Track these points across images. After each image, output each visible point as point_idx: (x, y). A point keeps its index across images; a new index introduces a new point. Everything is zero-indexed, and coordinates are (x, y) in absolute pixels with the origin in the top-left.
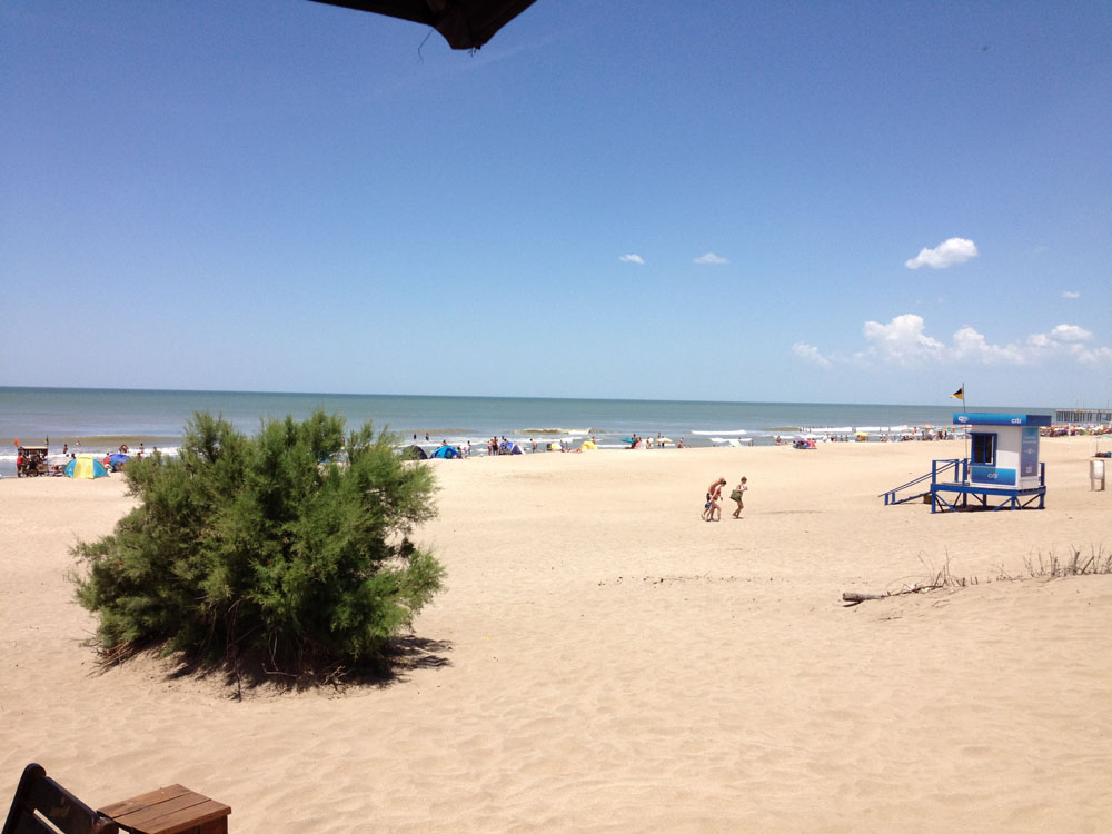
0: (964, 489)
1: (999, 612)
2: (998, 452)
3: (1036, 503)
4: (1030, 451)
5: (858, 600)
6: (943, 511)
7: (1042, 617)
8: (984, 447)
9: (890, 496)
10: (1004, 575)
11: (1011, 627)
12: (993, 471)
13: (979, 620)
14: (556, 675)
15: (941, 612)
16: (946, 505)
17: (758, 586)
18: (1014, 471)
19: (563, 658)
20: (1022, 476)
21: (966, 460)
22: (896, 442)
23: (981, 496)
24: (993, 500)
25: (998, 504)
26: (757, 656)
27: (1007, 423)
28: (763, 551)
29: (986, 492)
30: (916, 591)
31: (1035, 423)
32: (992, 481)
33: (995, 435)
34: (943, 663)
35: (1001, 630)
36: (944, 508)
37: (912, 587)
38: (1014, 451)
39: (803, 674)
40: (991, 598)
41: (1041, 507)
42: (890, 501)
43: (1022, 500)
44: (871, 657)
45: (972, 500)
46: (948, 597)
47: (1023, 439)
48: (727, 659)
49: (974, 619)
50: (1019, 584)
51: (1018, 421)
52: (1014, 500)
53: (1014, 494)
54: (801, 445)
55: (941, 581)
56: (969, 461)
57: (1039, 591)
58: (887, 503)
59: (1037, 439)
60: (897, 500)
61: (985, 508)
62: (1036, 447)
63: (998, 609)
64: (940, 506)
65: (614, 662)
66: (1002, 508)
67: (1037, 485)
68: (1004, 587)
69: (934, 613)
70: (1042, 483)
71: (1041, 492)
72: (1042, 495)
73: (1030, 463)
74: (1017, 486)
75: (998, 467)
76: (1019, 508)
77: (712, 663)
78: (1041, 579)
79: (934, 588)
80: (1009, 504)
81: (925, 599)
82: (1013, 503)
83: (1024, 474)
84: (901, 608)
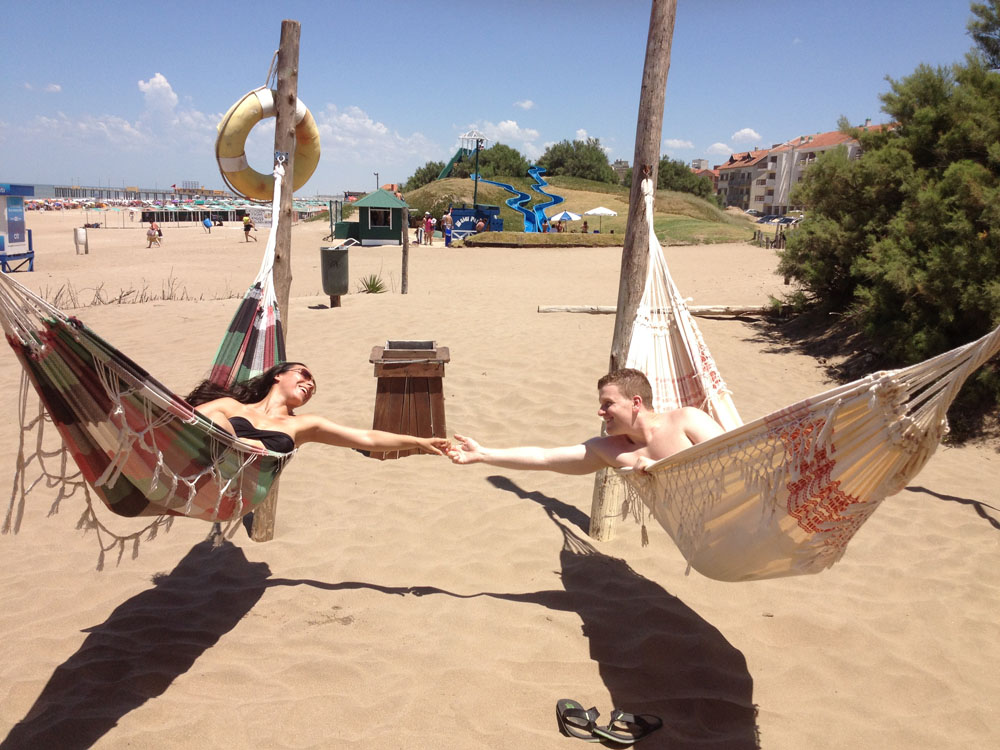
3: (25, 266)
4: (16, 219)
18: (3, 238)
20: (11, 242)
41: (32, 270)
43: (13, 263)
47: (9, 207)
51: (3, 191)
52: (5, 264)
53: (3, 259)
67: (25, 250)
70: (30, 248)
71: (30, 257)
72: (31, 260)
73: (18, 231)
74: (7, 252)
76: (9, 271)
82: (4, 267)
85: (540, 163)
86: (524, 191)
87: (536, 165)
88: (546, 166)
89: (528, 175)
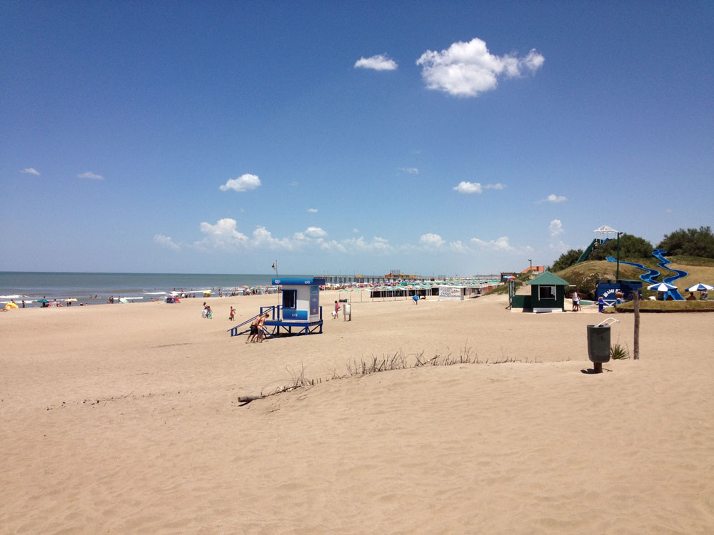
0: (278, 324)
1: (339, 399)
2: (297, 301)
3: (318, 330)
4: (314, 300)
5: (248, 401)
6: (266, 338)
7: (365, 400)
8: (289, 299)
9: (234, 330)
10: (336, 376)
11: (350, 408)
12: (295, 312)
13: (329, 406)
14: (45, 488)
15: (304, 403)
16: (268, 334)
17: (171, 398)
18: (307, 312)
19: (46, 473)
20: (311, 314)
21: (278, 306)
22: (228, 297)
23: (287, 328)
24: (295, 330)
25: (298, 332)
26: (199, 450)
27: (302, 284)
28: (164, 373)
29: (290, 325)
30: (284, 391)
31: (318, 283)
32: (294, 318)
33: (296, 291)
34: (322, 437)
35: (345, 411)
36: (267, 336)
37: (282, 388)
38: (307, 300)
39: (237, 459)
40: (332, 390)
41: (321, 332)
42: (234, 334)
43: (311, 328)
44: (276, 439)
45: (282, 330)
46: (306, 393)
47: (311, 293)
48: (178, 456)
49: (326, 405)
50: (345, 381)
51: (308, 282)
52: (307, 328)
53: (307, 325)
54: (169, 300)
55: (300, 383)
56: (281, 307)
57: (358, 384)
58: (232, 335)
59: (318, 293)
60: (238, 333)
61: (290, 334)
62: (317, 297)
63: (337, 397)
64: (265, 334)
65: (91, 470)
66: (300, 334)
67: (318, 319)
68: (337, 383)
69: (299, 404)
70: (321, 318)
71: (320, 323)
72: (321, 325)
73: (315, 307)
74: (308, 321)
75: (297, 310)
76: (309, 334)
77: (169, 460)
78: (357, 376)
79: (295, 387)
80: (304, 331)
81: (292, 396)
82: (306, 331)
83: (312, 313)
84: (278, 403)
85: (660, 247)
86: (653, 268)
87: (657, 248)
88: (665, 248)
89: (653, 256)
